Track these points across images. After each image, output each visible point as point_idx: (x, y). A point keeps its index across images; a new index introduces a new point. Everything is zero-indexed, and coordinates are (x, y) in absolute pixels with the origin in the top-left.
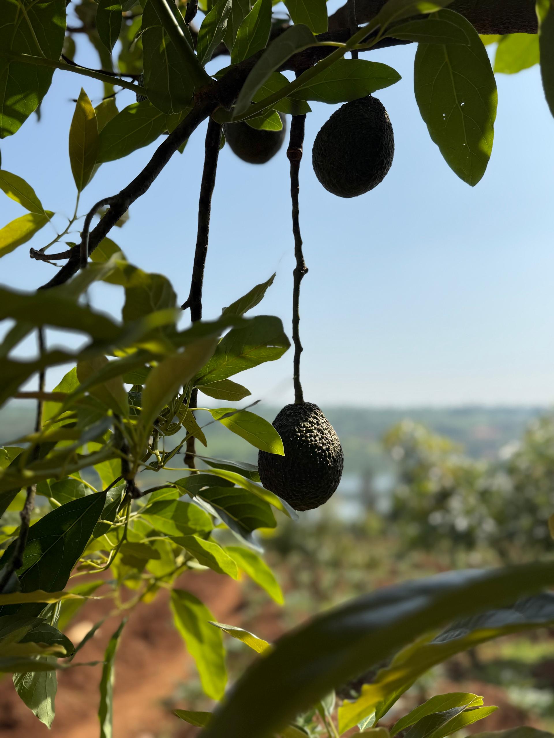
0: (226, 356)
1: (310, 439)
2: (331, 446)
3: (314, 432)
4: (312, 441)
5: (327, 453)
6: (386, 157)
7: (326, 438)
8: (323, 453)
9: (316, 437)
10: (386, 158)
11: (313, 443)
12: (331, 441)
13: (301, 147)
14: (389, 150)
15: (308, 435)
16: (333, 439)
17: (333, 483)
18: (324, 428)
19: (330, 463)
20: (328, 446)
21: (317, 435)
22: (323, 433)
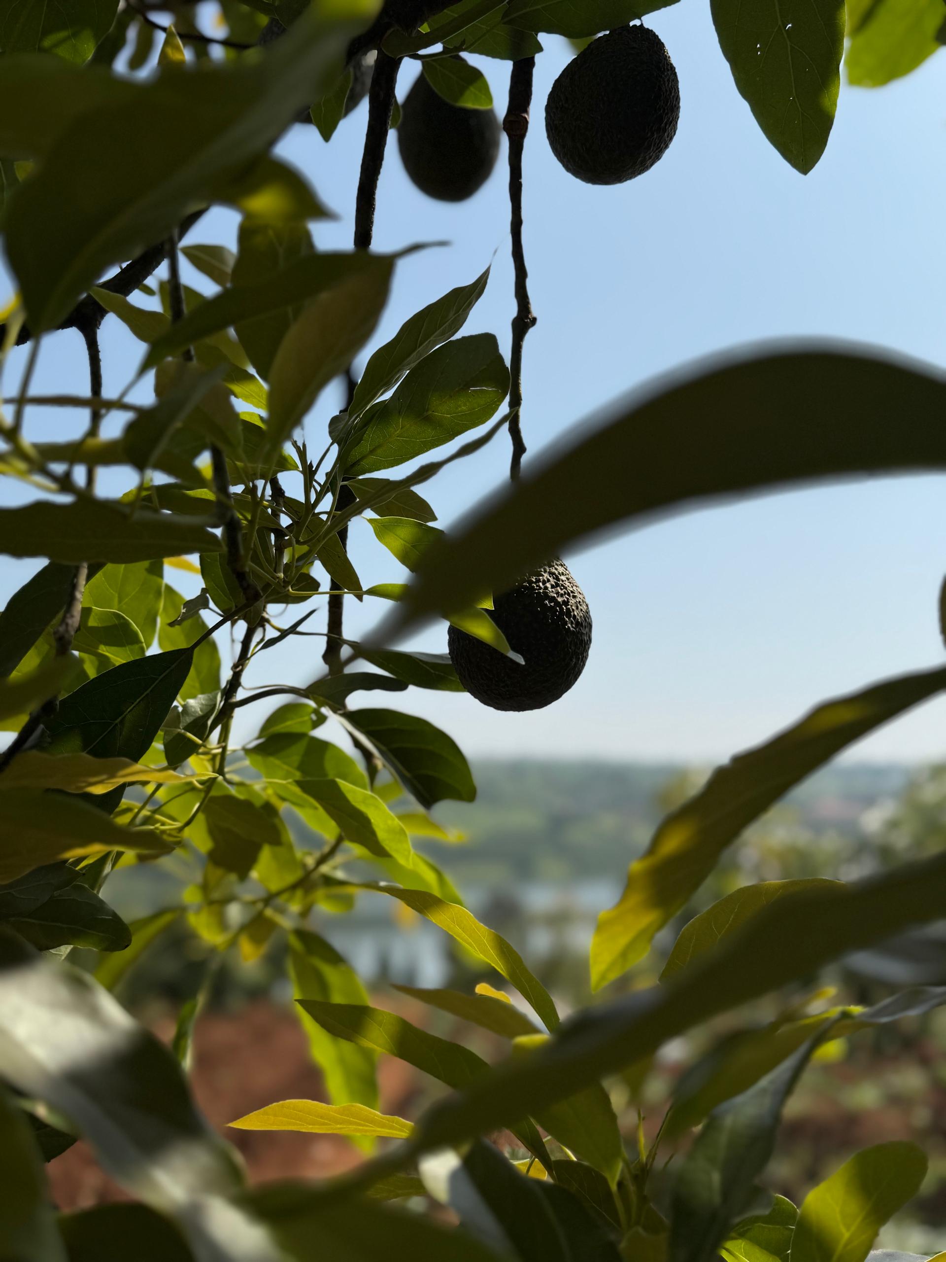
0: (401, 419)
1: (536, 585)
2: (571, 600)
3: (543, 576)
4: (540, 588)
5: (565, 608)
6: (666, 111)
7: (562, 585)
8: (558, 608)
9: (546, 583)
10: (667, 114)
11: (541, 591)
12: (572, 592)
13: (526, 111)
14: (671, 101)
15: (532, 579)
16: (575, 590)
17: (574, 660)
18: (561, 572)
19: (570, 625)
20: (566, 598)
21: (549, 581)
22: (558, 579)
